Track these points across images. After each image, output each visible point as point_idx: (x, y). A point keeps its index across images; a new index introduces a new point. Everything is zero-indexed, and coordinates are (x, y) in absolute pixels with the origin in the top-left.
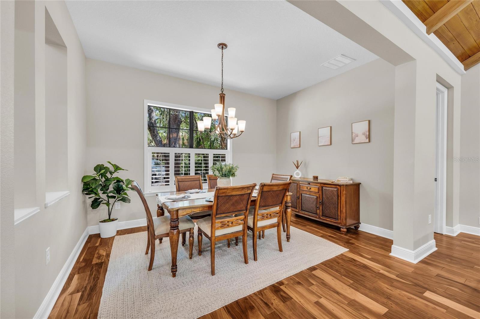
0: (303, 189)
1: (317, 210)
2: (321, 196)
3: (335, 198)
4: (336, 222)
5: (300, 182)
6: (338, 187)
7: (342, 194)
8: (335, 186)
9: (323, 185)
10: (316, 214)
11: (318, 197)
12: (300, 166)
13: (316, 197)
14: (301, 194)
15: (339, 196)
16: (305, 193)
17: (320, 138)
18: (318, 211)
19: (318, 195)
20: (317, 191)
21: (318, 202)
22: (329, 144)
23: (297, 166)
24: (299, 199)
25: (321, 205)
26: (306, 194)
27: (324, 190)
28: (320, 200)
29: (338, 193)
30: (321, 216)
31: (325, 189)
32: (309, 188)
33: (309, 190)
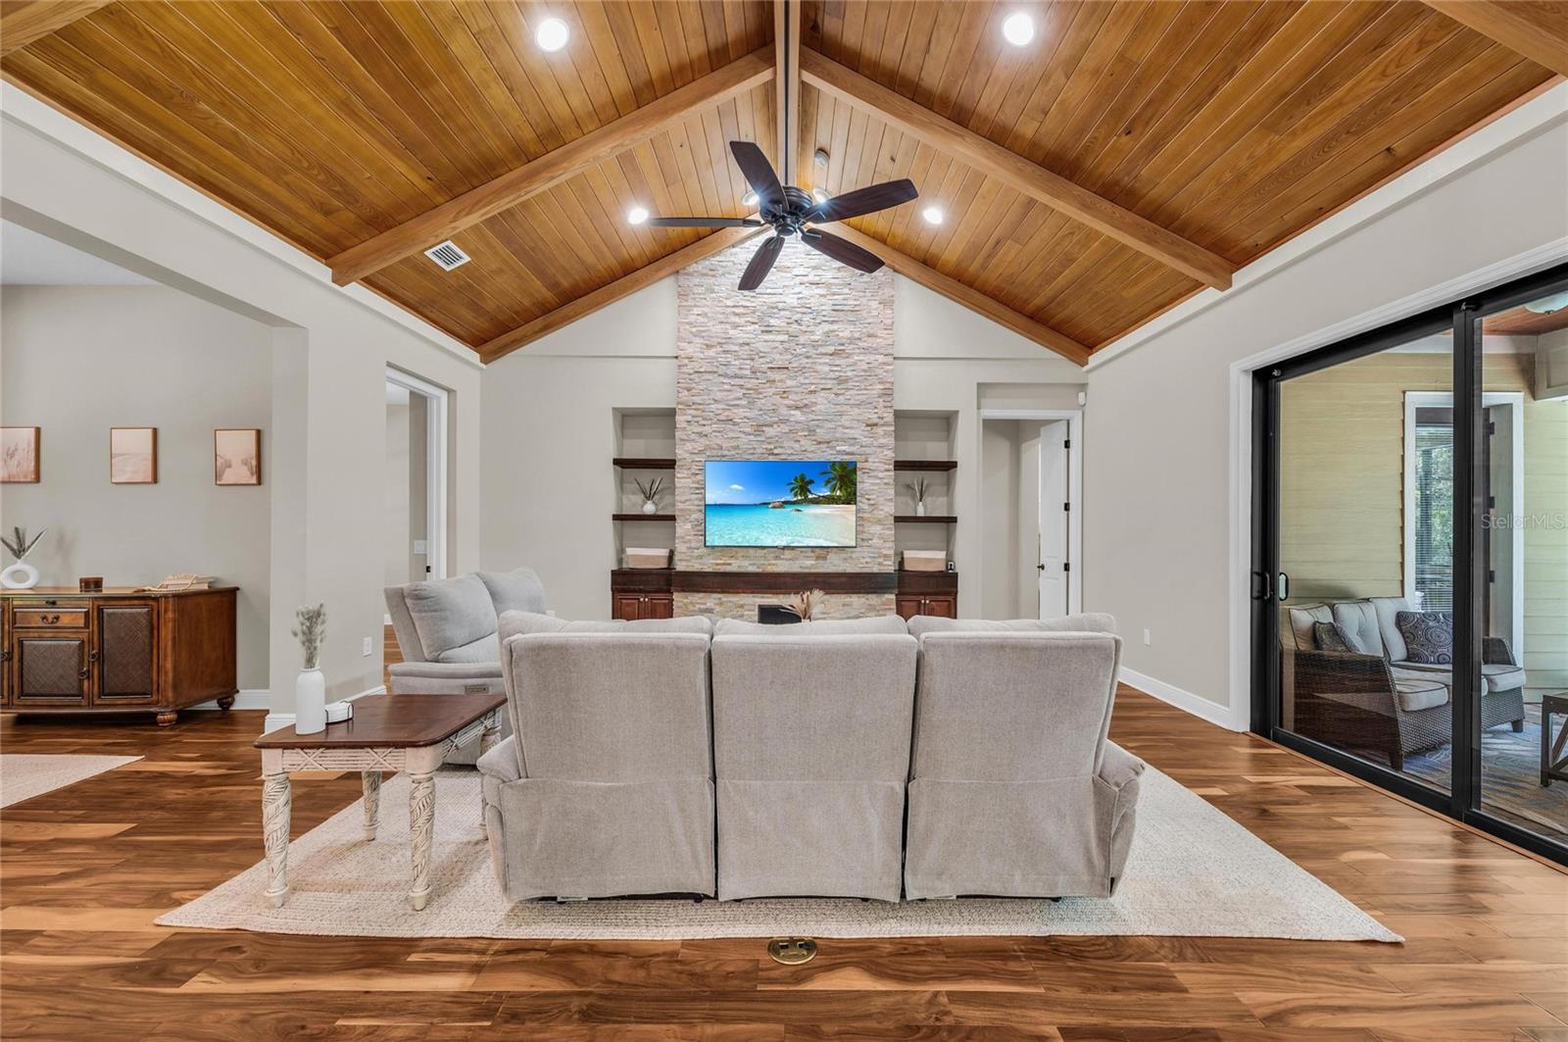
0: (29, 623)
1: (81, 682)
2: (96, 639)
3: (143, 635)
4: (145, 701)
5: (15, 603)
6: (150, 602)
7: (162, 621)
8: (142, 602)
9: (101, 603)
10: (81, 694)
11: (86, 640)
12: (29, 547)
13: (78, 643)
14: (21, 643)
15: (153, 628)
16: (36, 635)
17: (117, 459)
18: (86, 683)
19: (85, 636)
20: (81, 622)
21: (86, 657)
22: (150, 479)
23: (15, 547)
24: (10, 659)
25: (96, 664)
26: (41, 638)
27: (105, 615)
28: (93, 649)
29: (152, 618)
30: (95, 699)
31: (109, 615)
32: (50, 617)
33: (52, 623)
